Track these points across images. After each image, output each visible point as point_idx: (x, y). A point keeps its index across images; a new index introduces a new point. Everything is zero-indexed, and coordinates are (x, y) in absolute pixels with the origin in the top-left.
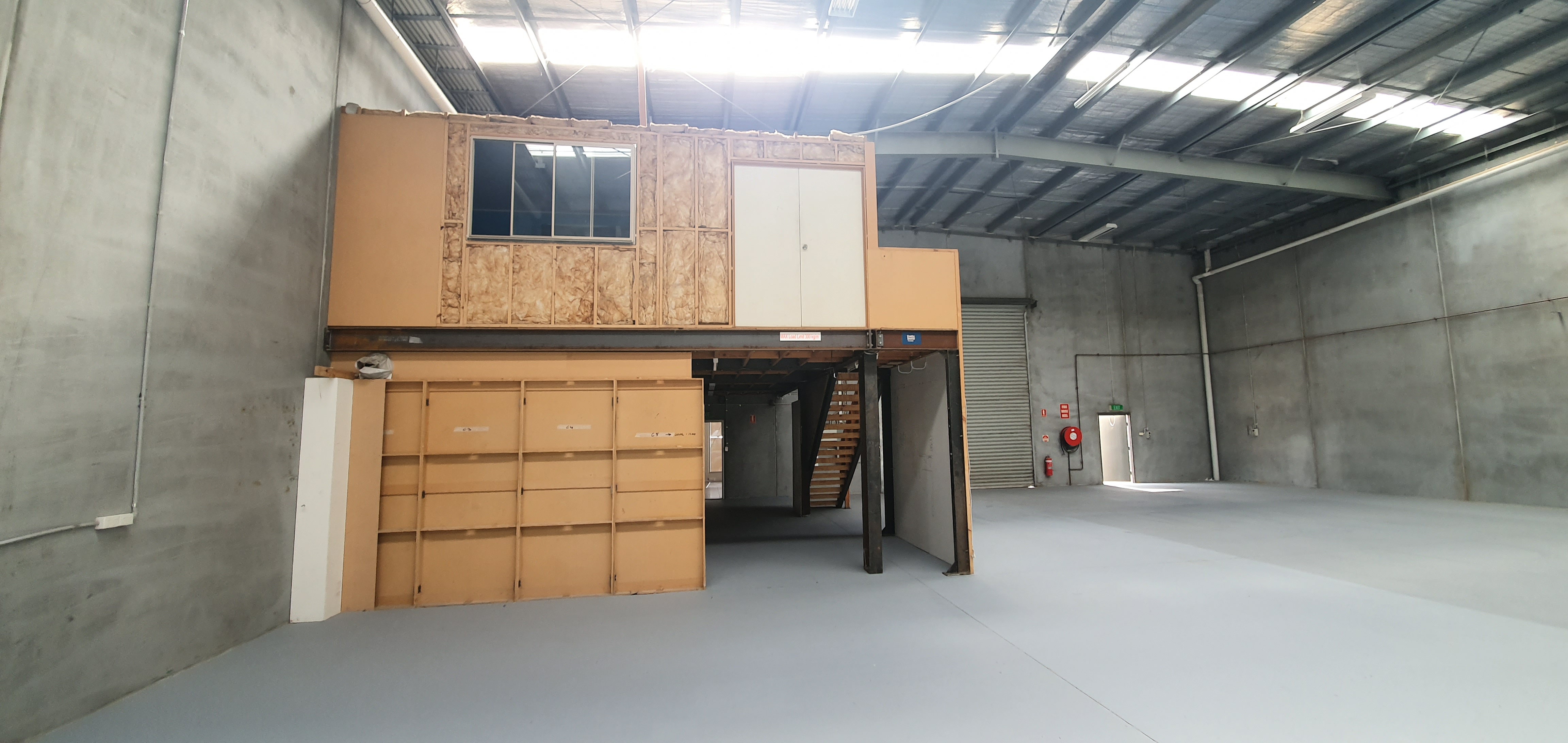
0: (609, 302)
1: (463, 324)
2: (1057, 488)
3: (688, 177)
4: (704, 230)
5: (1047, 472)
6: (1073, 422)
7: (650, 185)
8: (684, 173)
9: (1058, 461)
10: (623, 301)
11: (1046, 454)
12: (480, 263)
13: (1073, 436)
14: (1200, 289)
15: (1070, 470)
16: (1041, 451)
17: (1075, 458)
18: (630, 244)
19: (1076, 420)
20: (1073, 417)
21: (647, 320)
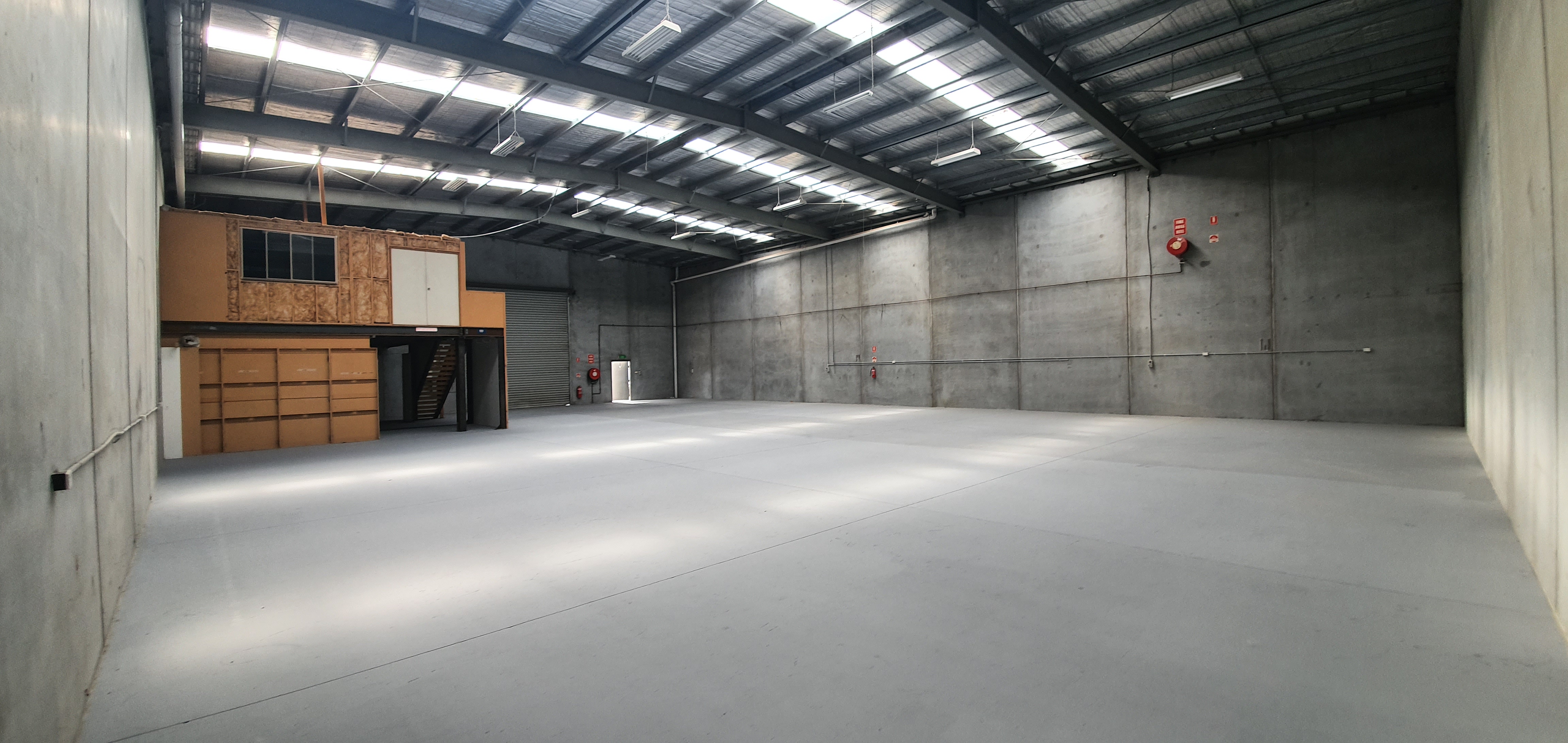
0: (326, 312)
1: (241, 321)
2: (584, 404)
3: (366, 253)
4: (376, 279)
5: (579, 396)
6: (596, 366)
7: (346, 256)
8: (364, 251)
9: (586, 389)
10: (333, 311)
11: (579, 385)
12: (250, 291)
13: (595, 374)
14: (674, 289)
15: (593, 394)
16: (576, 383)
17: (596, 388)
18: (335, 284)
19: (597, 365)
20: (596, 362)
21: (346, 320)
